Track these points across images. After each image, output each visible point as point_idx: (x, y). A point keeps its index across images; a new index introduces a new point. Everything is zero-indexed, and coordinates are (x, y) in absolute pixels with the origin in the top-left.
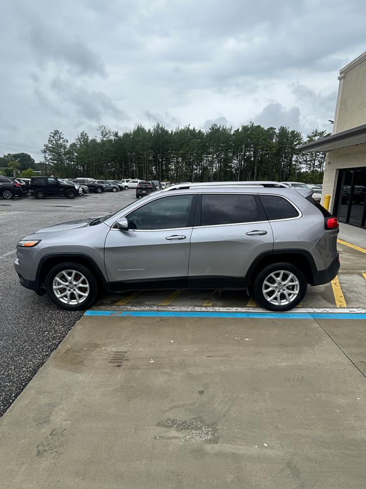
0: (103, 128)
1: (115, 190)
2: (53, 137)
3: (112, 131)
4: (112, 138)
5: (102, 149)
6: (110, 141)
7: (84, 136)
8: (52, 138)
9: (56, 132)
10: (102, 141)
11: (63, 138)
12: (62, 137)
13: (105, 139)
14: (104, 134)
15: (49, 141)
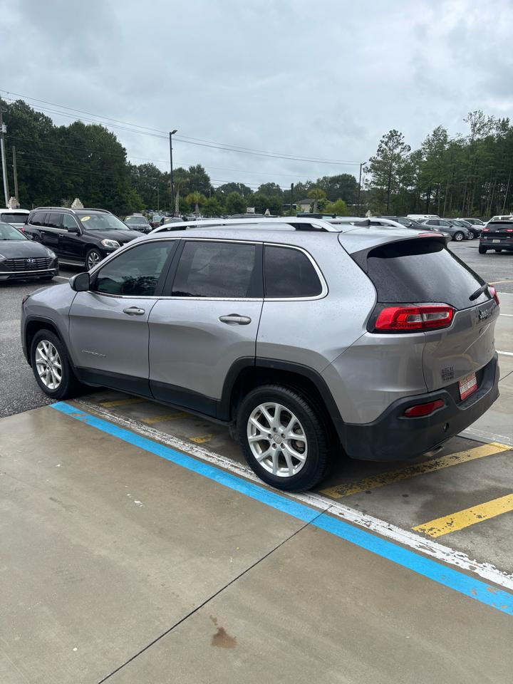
0: (478, 115)
1: (459, 237)
2: (386, 145)
3: (496, 119)
4: (494, 132)
5: (468, 158)
6: (490, 139)
7: (439, 135)
8: (384, 146)
9: (393, 135)
10: (472, 141)
11: (403, 143)
12: (401, 142)
13: (478, 136)
14: (476, 128)
15: (378, 151)
